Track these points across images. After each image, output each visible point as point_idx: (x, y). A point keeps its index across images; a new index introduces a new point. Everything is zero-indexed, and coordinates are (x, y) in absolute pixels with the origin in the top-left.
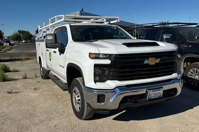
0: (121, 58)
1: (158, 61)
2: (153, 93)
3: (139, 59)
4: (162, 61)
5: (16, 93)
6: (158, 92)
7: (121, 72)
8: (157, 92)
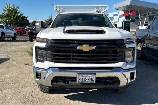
0: (56, 43)
1: (94, 48)
2: (83, 78)
3: (73, 45)
4: (98, 48)
5: (30, 65)
6: (90, 77)
7: (55, 55)
8: (88, 77)
